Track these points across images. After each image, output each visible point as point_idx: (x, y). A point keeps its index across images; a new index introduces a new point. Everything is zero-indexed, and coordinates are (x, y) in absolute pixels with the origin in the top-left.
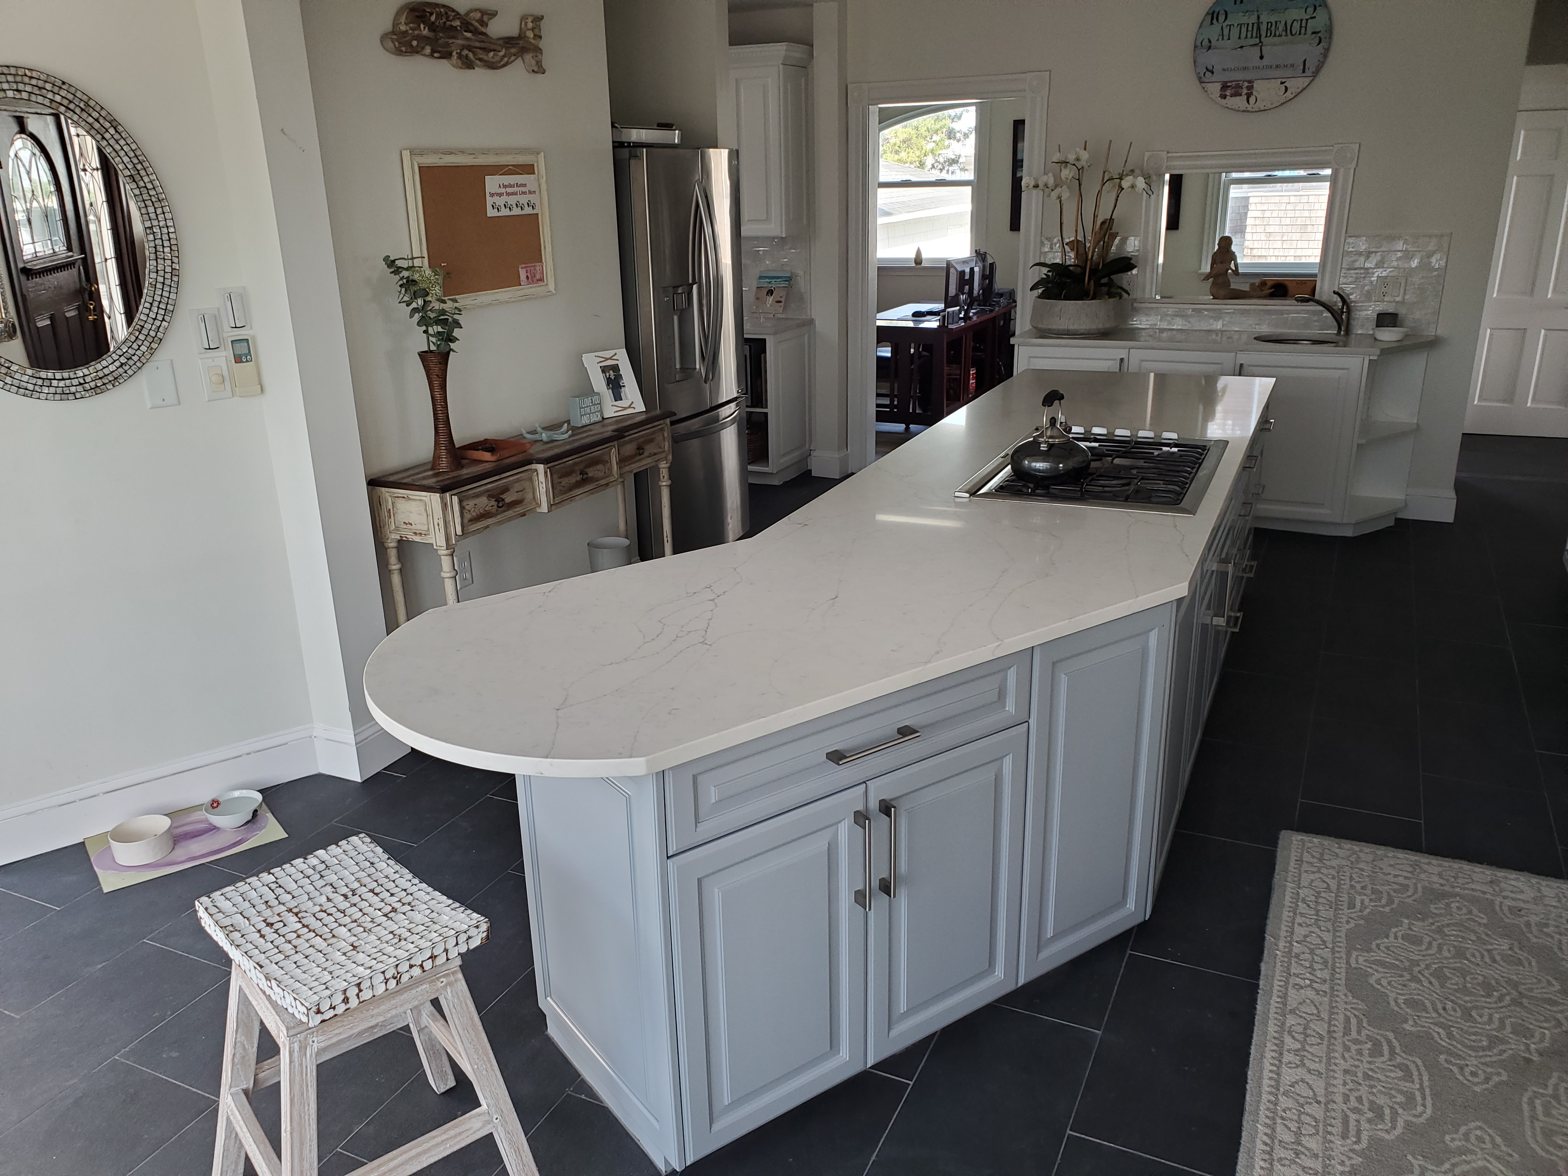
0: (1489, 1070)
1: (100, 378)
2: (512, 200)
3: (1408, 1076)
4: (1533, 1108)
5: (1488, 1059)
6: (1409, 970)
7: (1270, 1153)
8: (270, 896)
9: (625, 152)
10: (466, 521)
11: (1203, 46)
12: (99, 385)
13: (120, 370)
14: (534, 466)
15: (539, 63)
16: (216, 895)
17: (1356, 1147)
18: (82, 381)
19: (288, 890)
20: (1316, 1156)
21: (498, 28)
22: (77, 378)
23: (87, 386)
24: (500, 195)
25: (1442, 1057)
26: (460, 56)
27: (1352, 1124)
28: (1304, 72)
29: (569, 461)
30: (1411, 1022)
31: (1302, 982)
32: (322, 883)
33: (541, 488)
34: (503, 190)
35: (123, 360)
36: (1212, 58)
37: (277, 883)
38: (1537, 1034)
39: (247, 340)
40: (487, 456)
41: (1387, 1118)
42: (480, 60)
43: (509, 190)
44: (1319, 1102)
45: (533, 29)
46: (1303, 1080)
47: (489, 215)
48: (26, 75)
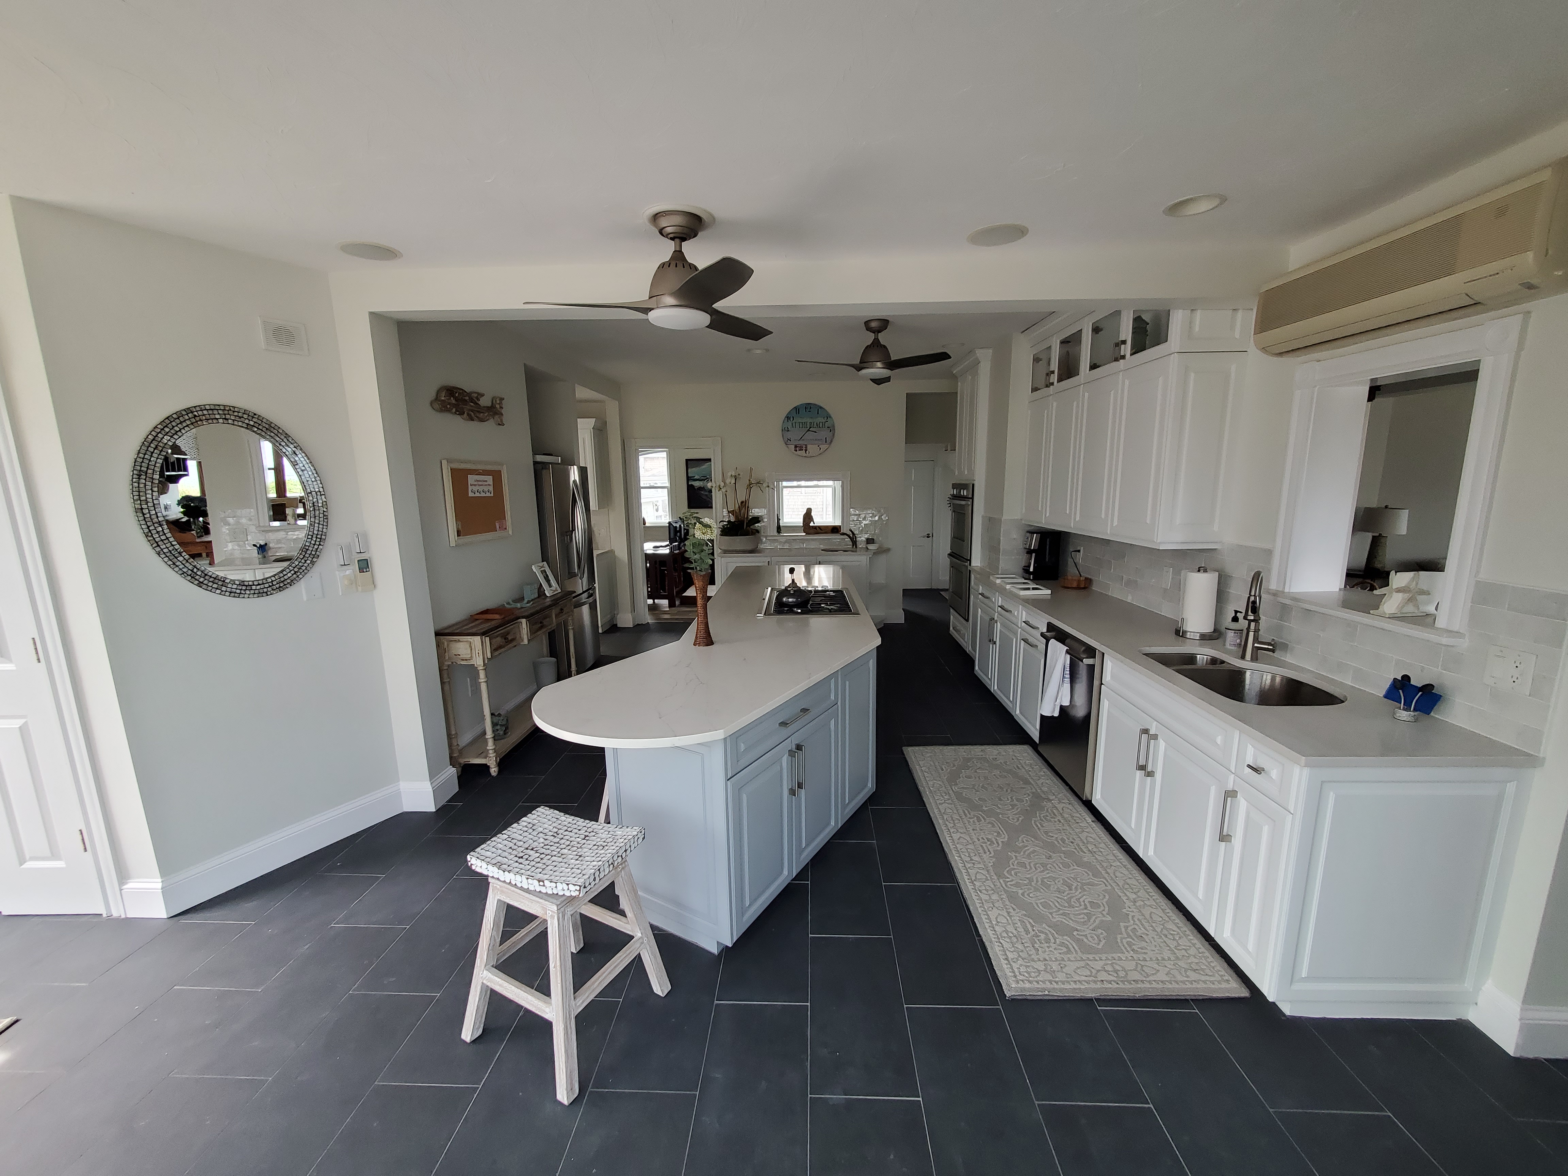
0: (1018, 816)
1: (282, 582)
2: (481, 489)
3: (993, 826)
4: (1037, 826)
5: (1015, 812)
6: (973, 788)
7: (965, 866)
8: (511, 845)
9: (539, 466)
10: (492, 650)
11: (785, 430)
12: (281, 586)
13: (295, 576)
14: (519, 620)
15: (502, 421)
16: (478, 850)
17: (990, 855)
18: (271, 584)
19: (519, 840)
20: (980, 863)
21: (485, 402)
22: (268, 583)
23: (274, 587)
24: (475, 485)
25: (1000, 816)
26: (468, 414)
27: (985, 848)
28: (826, 442)
29: (536, 617)
30: (984, 806)
31: (941, 802)
32: (535, 833)
33: (524, 632)
34: (476, 483)
35: (296, 570)
36: (789, 435)
37: (510, 838)
38: (1025, 800)
39: (367, 559)
40: (497, 616)
41: (995, 842)
42: (477, 417)
43: (480, 483)
44: (971, 844)
45: (499, 404)
46: (960, 837)
47: (470, 495)
48: (230, 410)
